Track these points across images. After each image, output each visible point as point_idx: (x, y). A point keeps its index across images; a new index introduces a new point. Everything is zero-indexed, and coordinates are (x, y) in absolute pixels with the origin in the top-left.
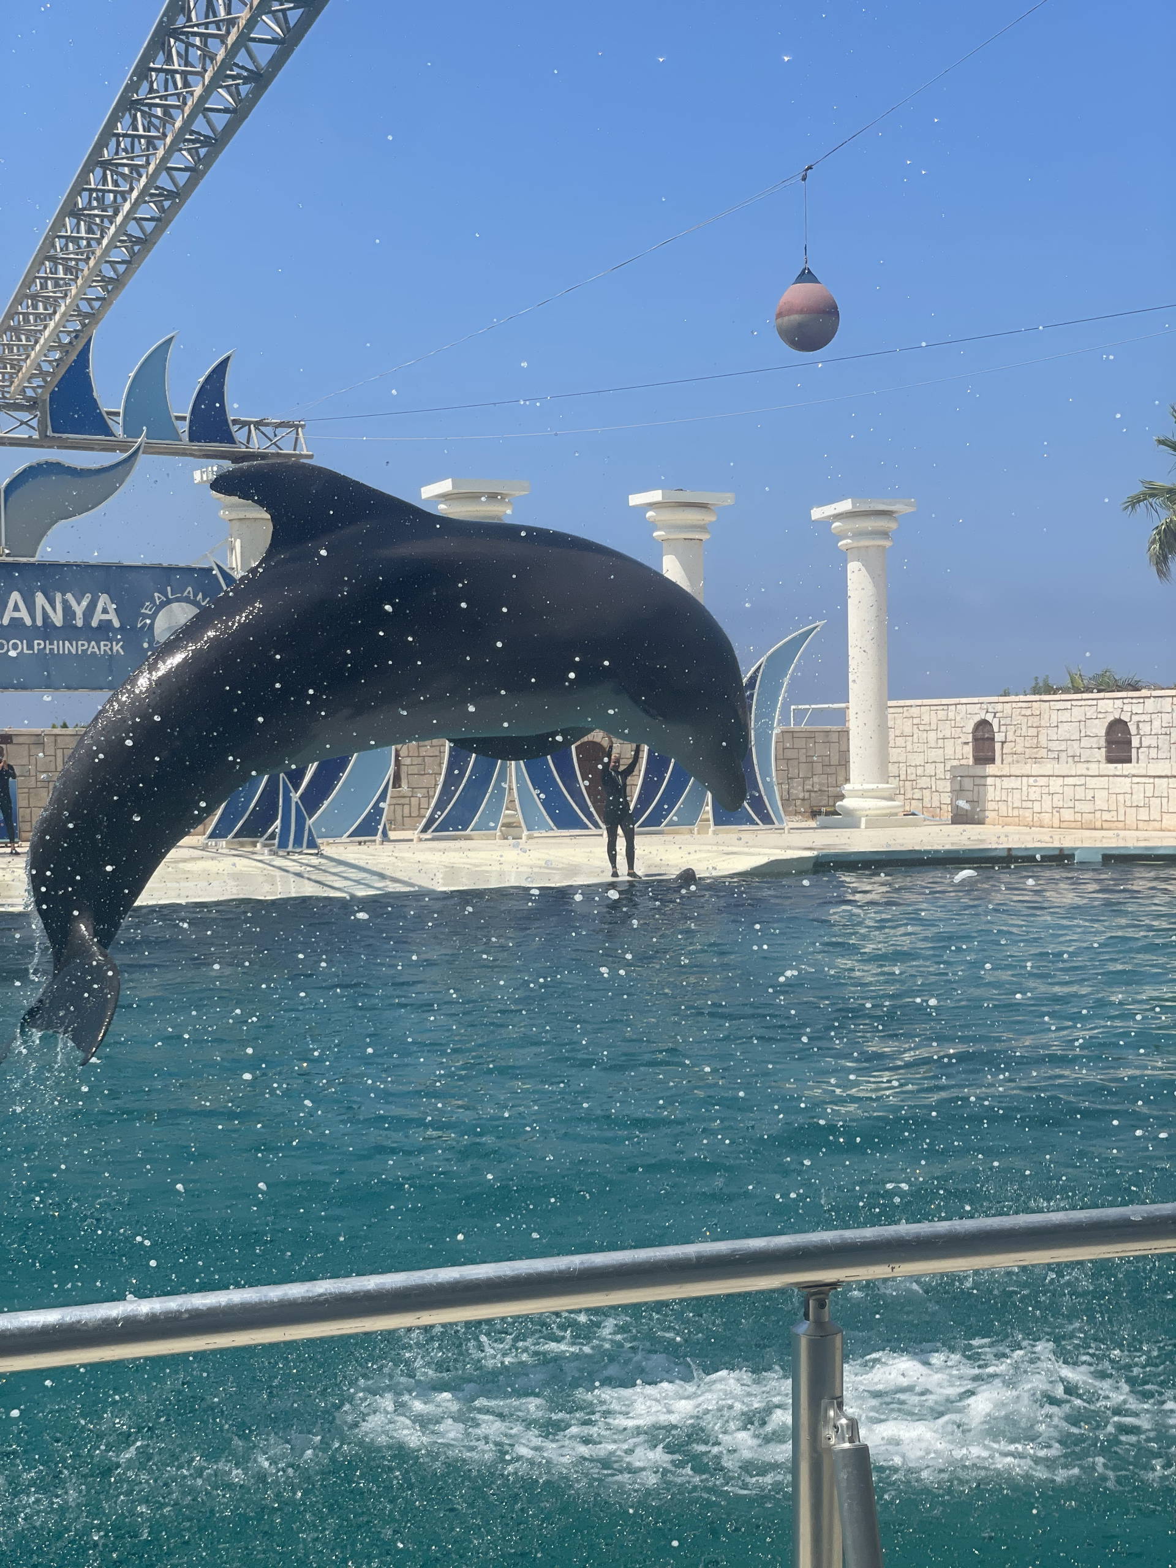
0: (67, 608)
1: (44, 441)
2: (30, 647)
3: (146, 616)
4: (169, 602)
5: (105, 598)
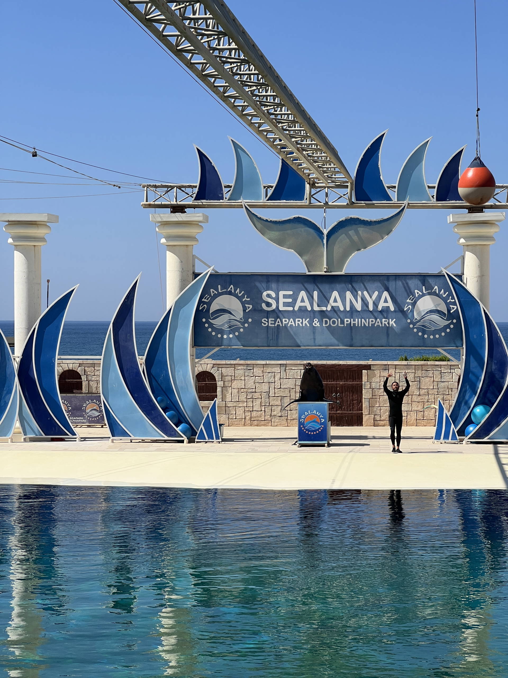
0: (364, 299)
1: (351, 205)
2: (342, 322)
3: (409, 304)
4: (424, 295)
5: (386, 294)
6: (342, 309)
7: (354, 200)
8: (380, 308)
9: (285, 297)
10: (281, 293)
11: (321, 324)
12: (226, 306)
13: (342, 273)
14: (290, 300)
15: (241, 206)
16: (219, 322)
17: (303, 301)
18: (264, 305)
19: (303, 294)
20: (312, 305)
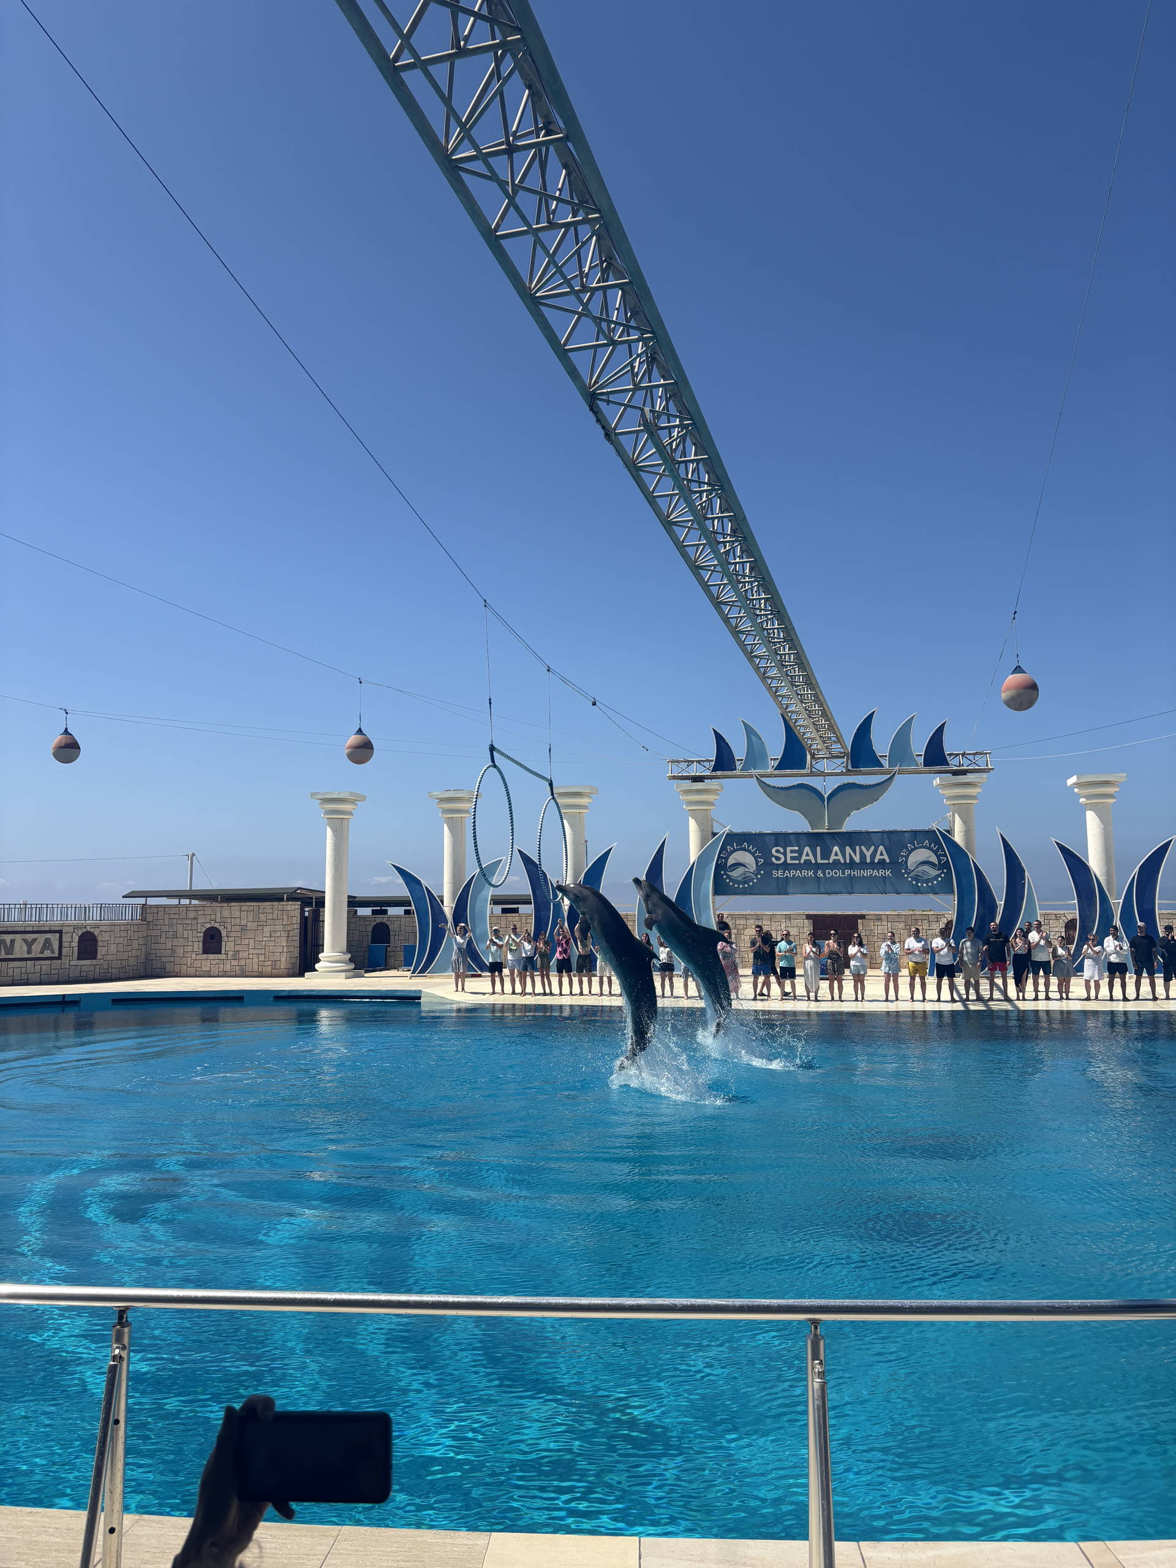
0: (862, 853)
1: (848, 772)
2: (843, 873)
3: (903, 856)
4: (916, 848)
5: (881, 848)
6: (842, 861)
7: (850, 768)
8: (876, 861)
9: (792, 851)
10: (789, 849)
11: (824, 874)
12: (741, 861)
13: (843, 830)
14: (797, 855)
15: (751, 776)
16: (736, 874)
17: (807, 855)
18: (773, 859)
19: (807, 849)
20: (815, 858)
